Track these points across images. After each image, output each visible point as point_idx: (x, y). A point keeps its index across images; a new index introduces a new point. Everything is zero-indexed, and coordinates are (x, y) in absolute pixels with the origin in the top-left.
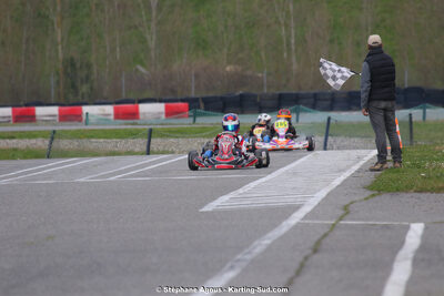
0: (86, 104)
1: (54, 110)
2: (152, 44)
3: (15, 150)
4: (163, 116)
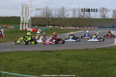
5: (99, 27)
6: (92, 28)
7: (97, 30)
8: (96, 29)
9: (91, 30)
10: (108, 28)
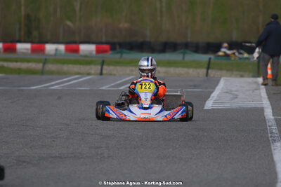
0: (47, 43)
1: (28, 46)
2: (77, 8)
3: (19, 69)
4: (94, 53)
5: (113, 46)
6: (50, 48)
7: (95, 69)
8: (87, 61)
9: (42, 72)
10: (197, 48)
